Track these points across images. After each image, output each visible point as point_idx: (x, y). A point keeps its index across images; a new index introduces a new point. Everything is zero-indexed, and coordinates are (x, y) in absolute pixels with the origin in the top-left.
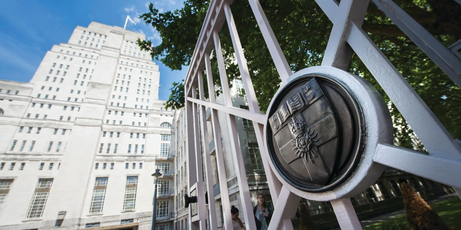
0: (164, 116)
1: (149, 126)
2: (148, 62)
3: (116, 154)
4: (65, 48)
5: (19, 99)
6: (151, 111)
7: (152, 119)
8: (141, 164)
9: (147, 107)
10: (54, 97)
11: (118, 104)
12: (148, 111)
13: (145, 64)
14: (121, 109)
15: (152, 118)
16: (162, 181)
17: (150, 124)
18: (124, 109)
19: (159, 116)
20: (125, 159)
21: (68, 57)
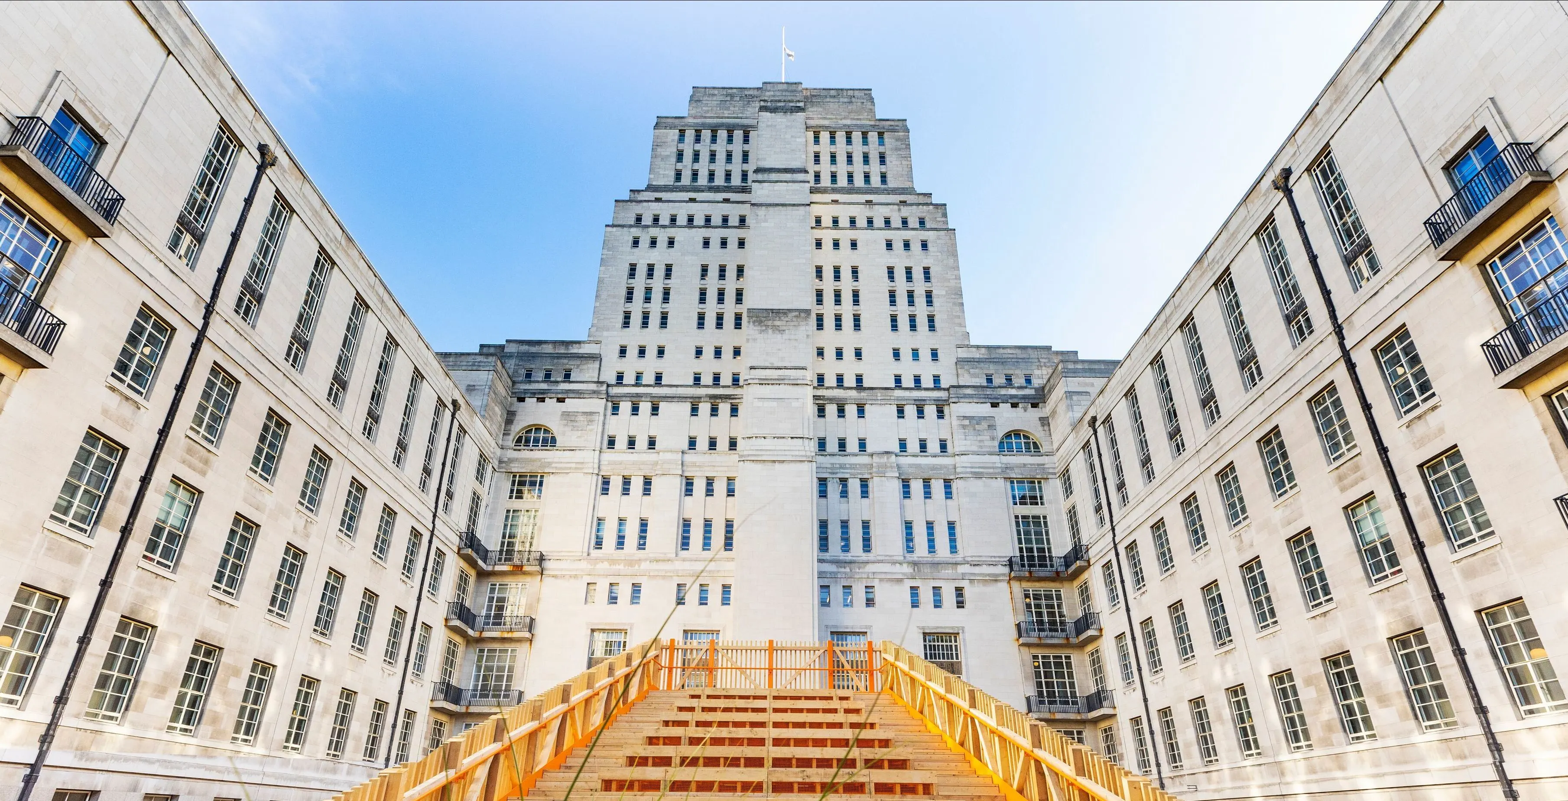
0: (1005, 407)
1: (957, 450)
2: (903, 198)
3: (871, 556)
4: (645, 204)
5: (579, 394)
6: (952, 391)
7: (967, 422)
8: (959, 591)
9: (937, 379)
10: (659, 378)
11: (840, 379)
12: (943, 395)
13: (896, 207)
14: (853, 393)
15: (965, 417)
16: (1043, 657)
17: (957, 444)
18: (864, 394)
19: (985, 409)
20: (903, 574)
21: (662, 236)
